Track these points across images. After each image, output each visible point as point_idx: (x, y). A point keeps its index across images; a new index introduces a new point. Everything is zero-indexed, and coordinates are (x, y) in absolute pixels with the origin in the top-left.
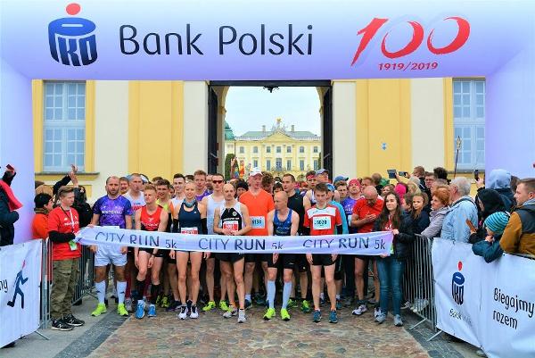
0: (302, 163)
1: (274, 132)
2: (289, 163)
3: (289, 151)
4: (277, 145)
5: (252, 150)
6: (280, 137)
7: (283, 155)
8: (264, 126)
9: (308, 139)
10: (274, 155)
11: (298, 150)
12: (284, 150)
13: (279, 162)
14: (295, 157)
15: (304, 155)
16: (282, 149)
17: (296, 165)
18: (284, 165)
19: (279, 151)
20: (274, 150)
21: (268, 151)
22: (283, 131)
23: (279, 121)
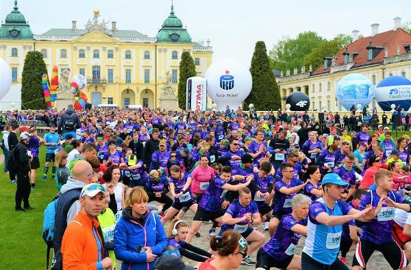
0: (128, 73)
1: (90, 29)
2: (111, 72)
3: (110, 56)
4: (93, 48)
5: (59, 54)
6: (97, 37)
7: (103, 62)
8: (74, 22)
9: (138, 40)
10: (89, 62)
11: (123, 55)
12: (103, 55)
13: (96, 72)
14: (119, 64)
15: (131, 62)
16: (101, 53)
17: (120, 75)
18: (104, 75)
19: (96, 56)
20: (89, 54)
21: (82, 55)
22: (102, 29)
23: (97, 14)
